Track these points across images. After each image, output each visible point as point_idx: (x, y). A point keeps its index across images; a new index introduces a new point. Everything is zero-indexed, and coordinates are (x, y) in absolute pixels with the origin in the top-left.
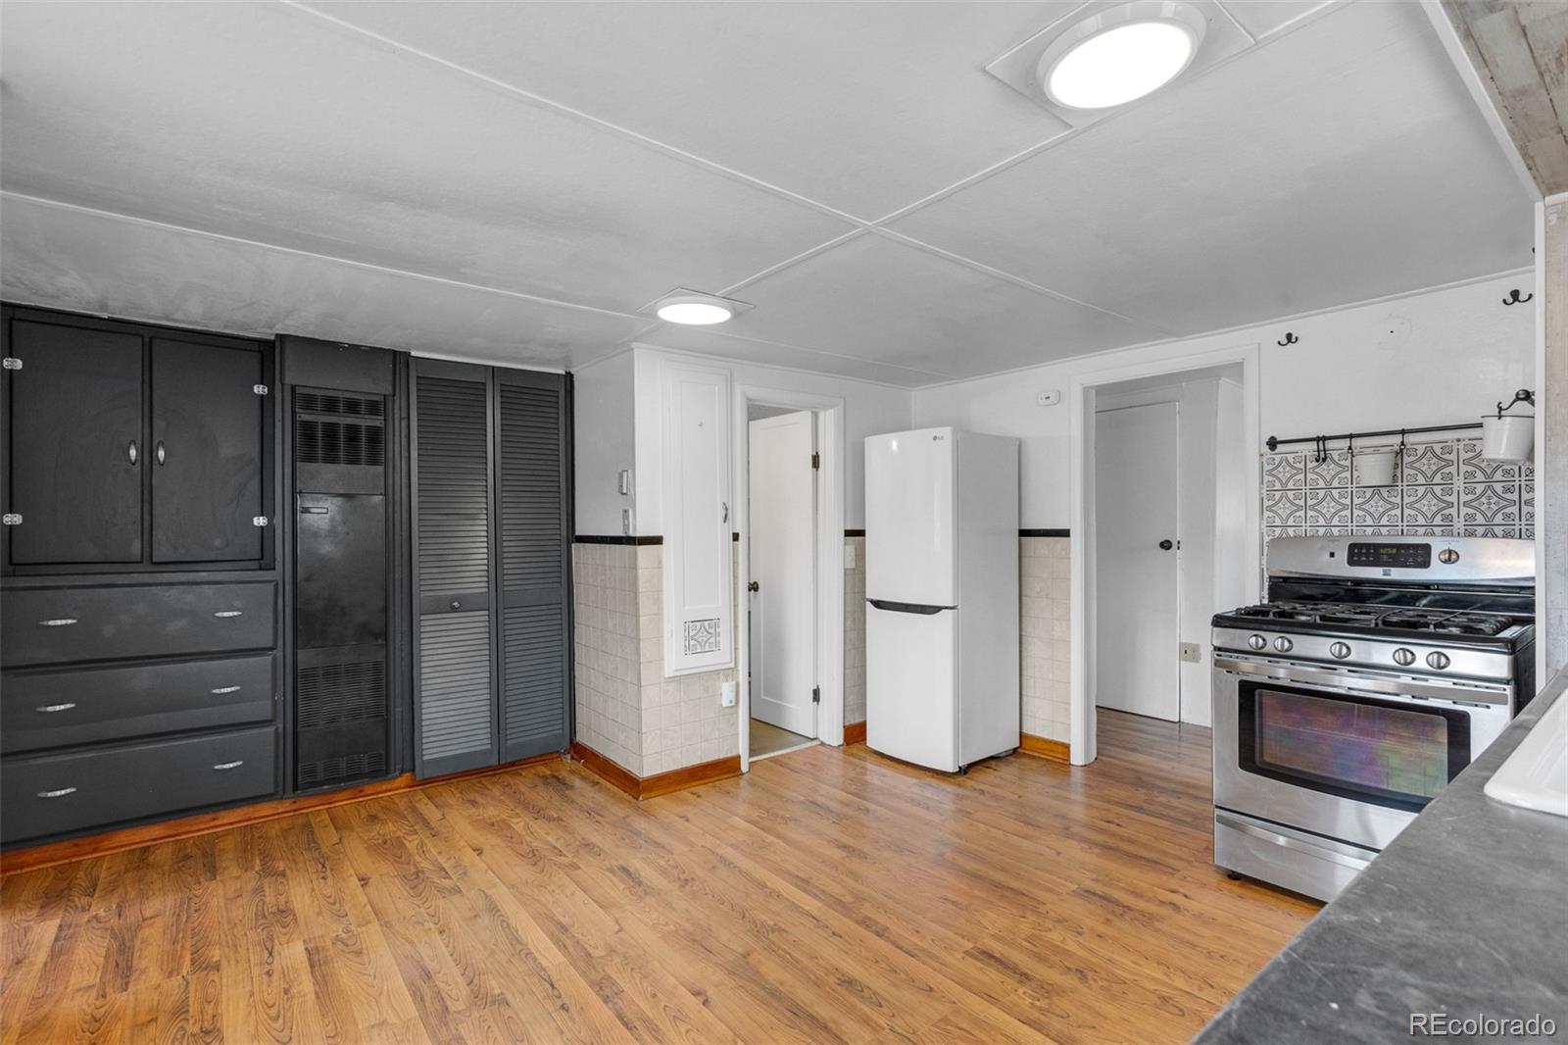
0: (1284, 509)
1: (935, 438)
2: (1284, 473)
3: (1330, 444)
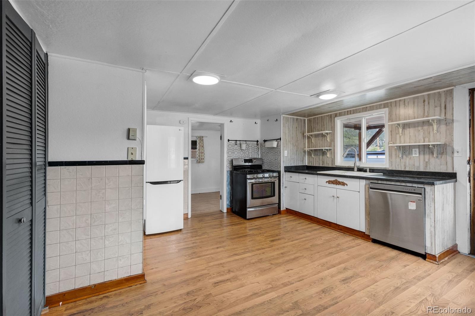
0: (230, 153)
1: (180, 130)
2: (230, 146)
3: (237, 142)
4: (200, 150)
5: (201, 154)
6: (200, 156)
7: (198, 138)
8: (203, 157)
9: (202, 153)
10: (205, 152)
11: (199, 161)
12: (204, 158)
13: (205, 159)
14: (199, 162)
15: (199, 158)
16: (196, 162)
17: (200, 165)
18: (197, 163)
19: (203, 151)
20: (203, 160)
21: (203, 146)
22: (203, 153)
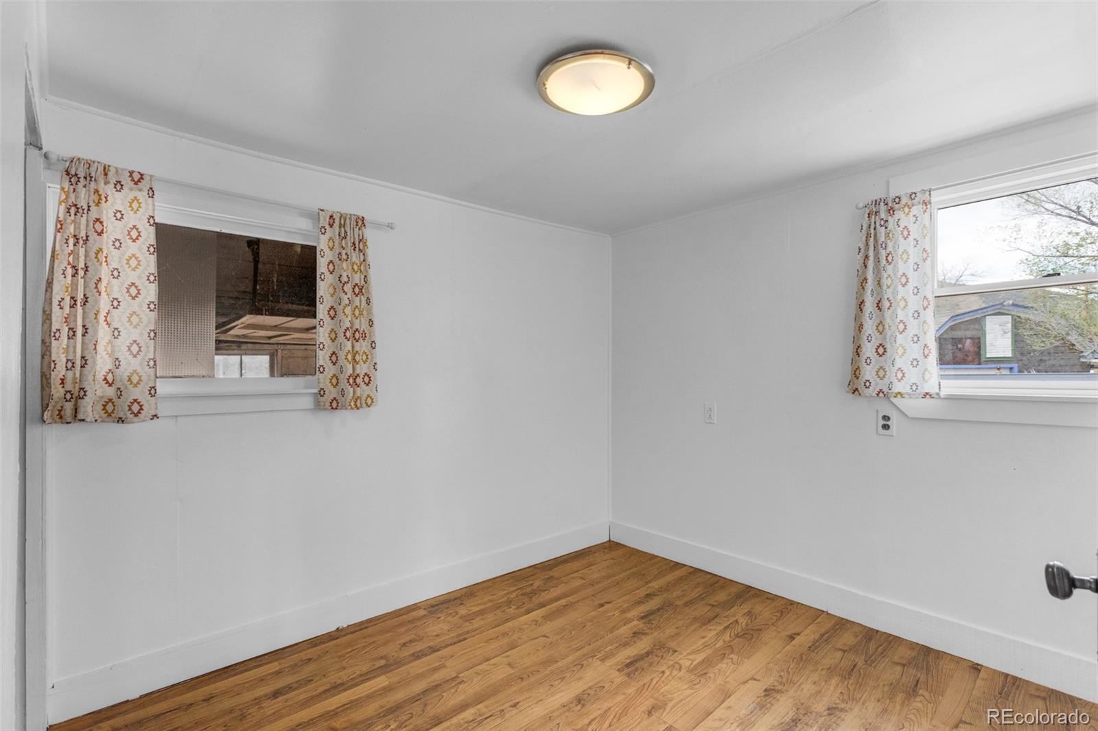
4: (340, 316)
5: (349, 345)
6: (342, 361)
7: (324, 221)
8: (362, 369)
9: (356, 335)
10: (379, 333)
11: (332, 392)
12: (368, 381)
13: (379, 378)
14: (335, 405)
15: (330, 370)
16: (308, 402)
17: (345, 418)
18: (318, 406)
19: (362, 324)
20: (363, 391)
21: (360, 290)
22: (364, 335)
